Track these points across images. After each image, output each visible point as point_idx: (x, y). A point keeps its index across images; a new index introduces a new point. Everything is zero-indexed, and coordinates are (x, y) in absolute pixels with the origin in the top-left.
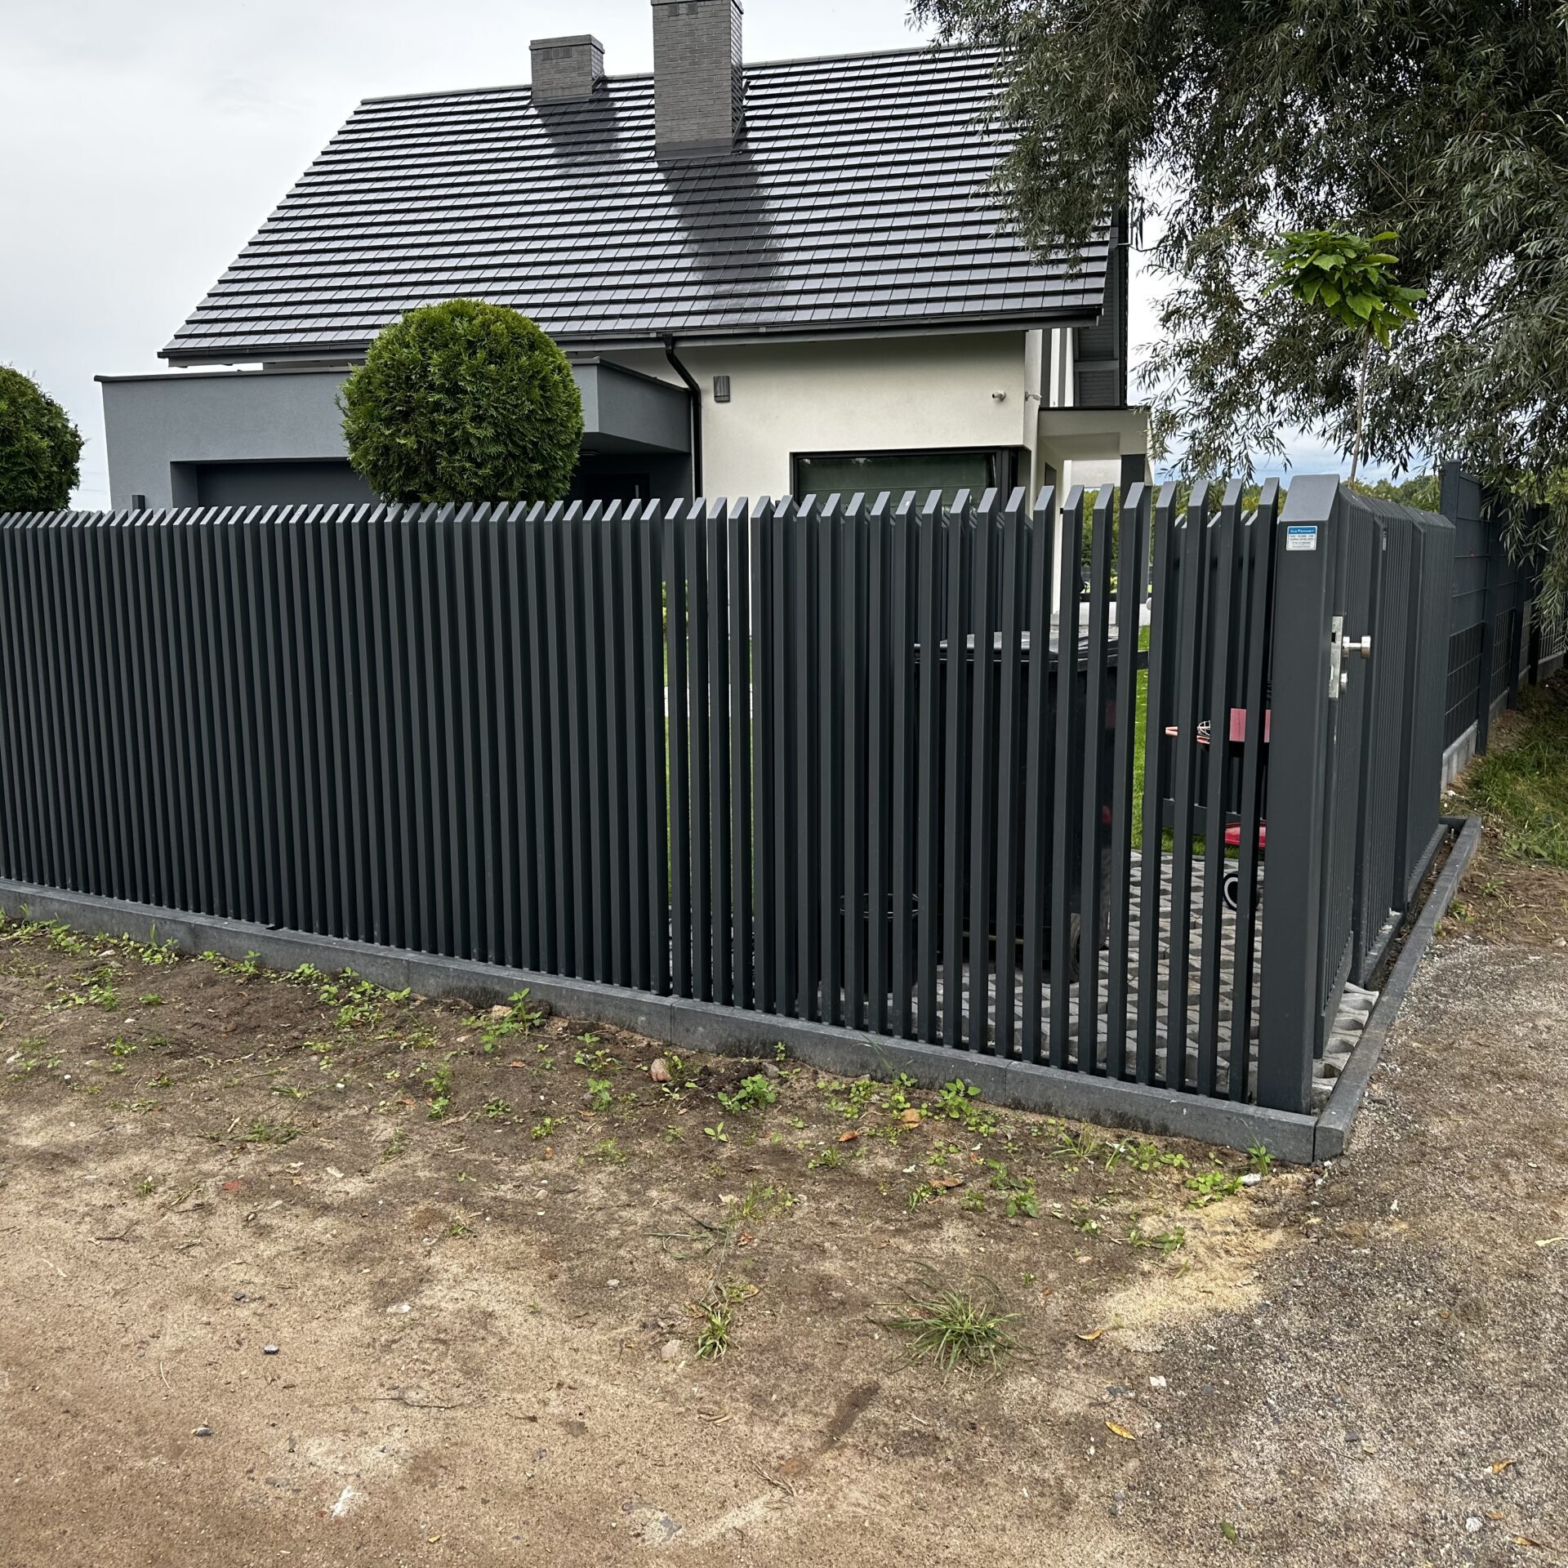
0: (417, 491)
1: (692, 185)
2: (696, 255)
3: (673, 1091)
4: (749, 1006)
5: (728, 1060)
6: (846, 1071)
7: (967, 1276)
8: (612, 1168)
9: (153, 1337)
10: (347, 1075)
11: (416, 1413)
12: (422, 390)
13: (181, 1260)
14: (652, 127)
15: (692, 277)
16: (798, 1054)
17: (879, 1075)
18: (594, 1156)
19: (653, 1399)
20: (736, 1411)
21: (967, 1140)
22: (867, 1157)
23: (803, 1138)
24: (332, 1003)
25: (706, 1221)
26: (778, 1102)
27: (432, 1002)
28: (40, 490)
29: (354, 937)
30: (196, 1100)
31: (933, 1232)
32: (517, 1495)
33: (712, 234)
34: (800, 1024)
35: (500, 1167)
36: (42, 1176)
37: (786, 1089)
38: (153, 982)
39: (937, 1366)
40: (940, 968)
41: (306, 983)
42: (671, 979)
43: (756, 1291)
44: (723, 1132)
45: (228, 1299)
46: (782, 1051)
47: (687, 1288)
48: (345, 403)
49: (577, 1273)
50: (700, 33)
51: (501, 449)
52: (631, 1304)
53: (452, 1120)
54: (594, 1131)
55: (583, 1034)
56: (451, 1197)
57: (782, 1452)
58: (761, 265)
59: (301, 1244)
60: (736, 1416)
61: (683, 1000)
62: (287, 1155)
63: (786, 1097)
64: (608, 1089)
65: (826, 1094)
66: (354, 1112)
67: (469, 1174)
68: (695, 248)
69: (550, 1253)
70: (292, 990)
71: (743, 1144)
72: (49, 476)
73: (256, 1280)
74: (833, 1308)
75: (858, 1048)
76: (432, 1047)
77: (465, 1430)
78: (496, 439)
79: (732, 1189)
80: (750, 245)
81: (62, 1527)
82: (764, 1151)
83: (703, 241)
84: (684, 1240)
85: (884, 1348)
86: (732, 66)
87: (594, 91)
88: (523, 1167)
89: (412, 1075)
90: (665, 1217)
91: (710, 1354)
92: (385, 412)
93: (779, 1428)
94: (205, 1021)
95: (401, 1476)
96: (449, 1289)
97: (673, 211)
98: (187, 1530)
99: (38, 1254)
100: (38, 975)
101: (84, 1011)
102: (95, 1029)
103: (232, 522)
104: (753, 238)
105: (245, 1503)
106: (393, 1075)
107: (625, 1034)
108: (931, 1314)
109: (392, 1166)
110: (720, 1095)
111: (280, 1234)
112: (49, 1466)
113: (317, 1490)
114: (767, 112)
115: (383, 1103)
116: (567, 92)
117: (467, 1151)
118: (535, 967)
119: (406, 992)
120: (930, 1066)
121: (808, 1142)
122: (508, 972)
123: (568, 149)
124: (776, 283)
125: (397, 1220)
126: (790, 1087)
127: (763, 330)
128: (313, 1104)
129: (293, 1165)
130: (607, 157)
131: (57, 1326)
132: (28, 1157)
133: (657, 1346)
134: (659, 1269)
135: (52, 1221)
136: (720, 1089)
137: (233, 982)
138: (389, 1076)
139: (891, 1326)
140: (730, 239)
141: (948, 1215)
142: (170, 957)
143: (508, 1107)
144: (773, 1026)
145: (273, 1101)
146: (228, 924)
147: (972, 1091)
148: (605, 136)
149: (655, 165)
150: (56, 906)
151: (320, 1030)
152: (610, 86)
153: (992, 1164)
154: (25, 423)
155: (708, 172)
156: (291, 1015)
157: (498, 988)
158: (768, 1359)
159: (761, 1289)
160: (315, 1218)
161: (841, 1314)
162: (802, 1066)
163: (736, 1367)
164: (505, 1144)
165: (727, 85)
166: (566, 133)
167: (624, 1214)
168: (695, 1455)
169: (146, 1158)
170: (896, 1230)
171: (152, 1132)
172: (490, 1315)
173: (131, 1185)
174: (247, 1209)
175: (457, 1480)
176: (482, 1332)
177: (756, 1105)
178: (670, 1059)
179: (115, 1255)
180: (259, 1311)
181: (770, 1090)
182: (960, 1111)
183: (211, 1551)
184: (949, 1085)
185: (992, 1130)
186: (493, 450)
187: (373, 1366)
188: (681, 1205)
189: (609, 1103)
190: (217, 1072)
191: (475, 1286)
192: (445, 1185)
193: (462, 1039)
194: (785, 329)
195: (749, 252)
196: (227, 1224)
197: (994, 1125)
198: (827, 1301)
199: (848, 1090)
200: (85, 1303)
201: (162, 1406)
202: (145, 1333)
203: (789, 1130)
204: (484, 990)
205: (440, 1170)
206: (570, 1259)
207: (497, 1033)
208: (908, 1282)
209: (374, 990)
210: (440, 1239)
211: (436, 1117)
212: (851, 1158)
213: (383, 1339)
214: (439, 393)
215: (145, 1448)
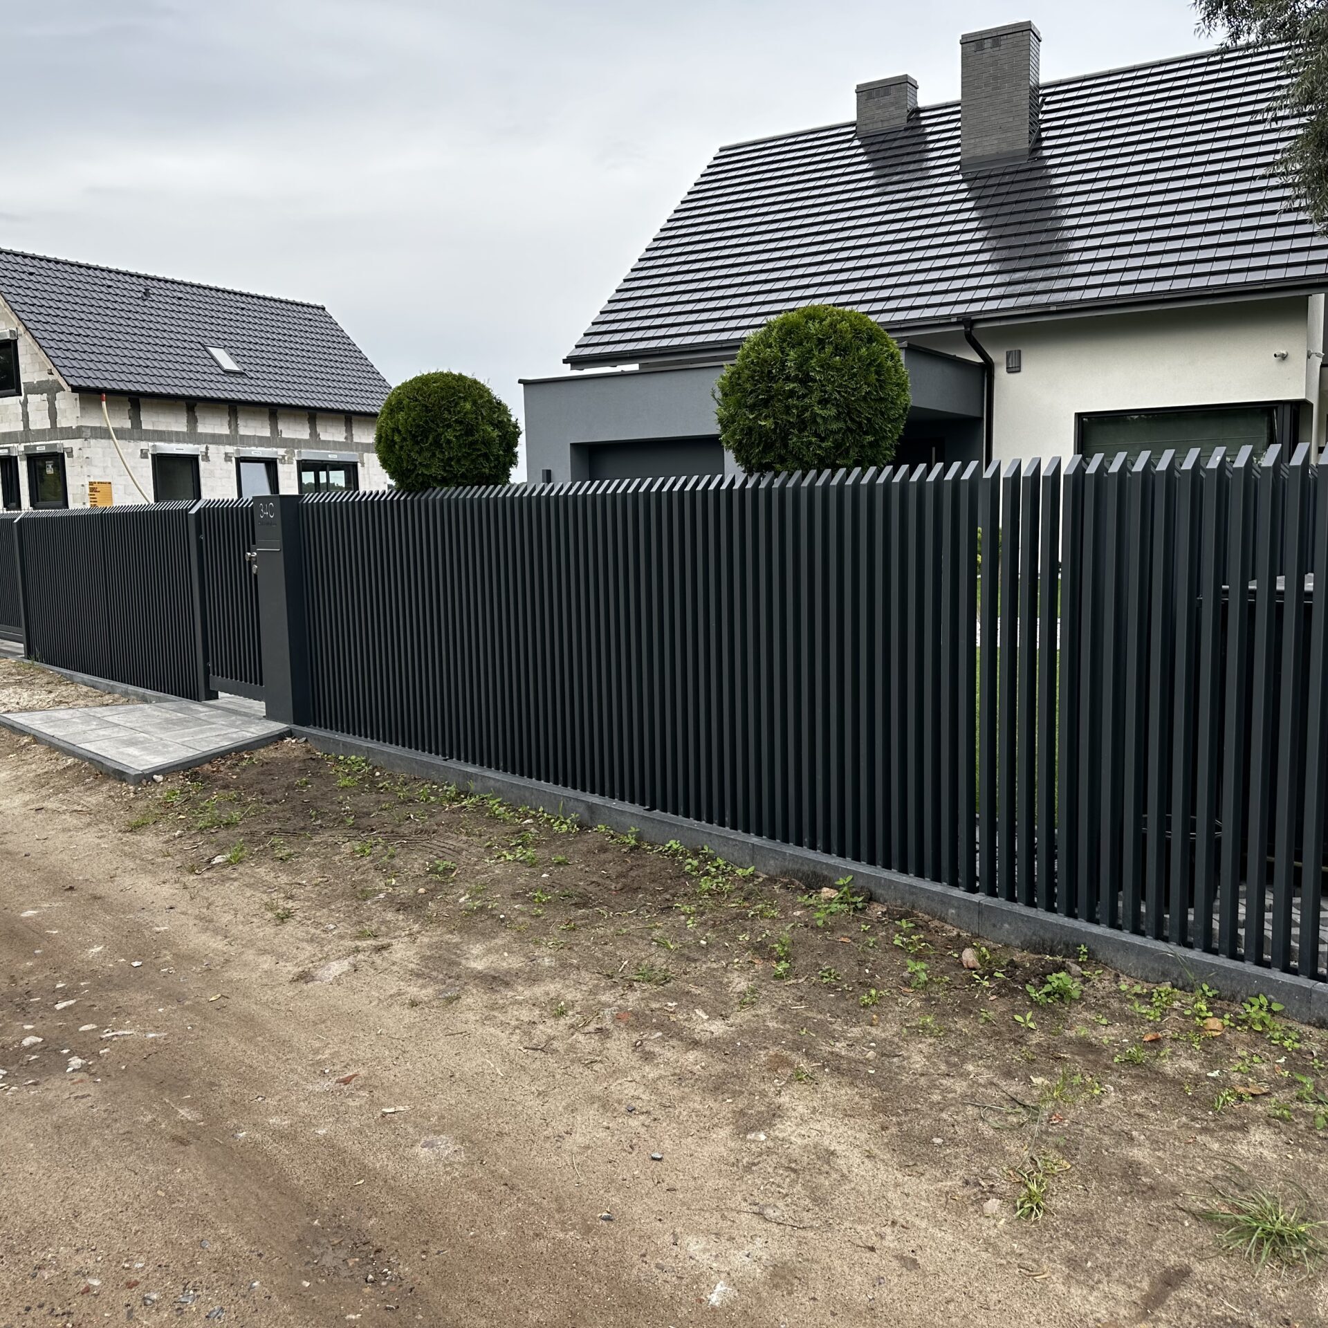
0: (772, 463)
1: (992, 191)
2: (994, 249)
3: (982, 978)
4: (1051, 909)
5: (1032, 956)
6: (1147, 977)
7: (1275, 1179)
8: (931, 1040)
9: (567, 1133)
10: (708, 934)
11: (775, 1229)
12: (780, 381)
13: (586, 1073)
14: (958, 145)
15: (990, 268)
16: (1100, 957)
17: (1180, 984)
18: (914, 1027)
19: (977, 1248)
20: (1054, 1271)
21: (1271, 1052)
22: (1171, 1058)
23: (1107, 1034)
24: (694, 873)
25: (1019, 1098)
26: (1082, 999)
27: (772, 880)
28: (490, 469)
29: (710, 821)
30: (595, 943)
31: (1239, 1135)
32: (860, 1313)
33: (1009, 230)
34: (1101, 930)
35: (835, 1026)
36: (485, 993)
37: (1089, 988)
38: (561, 847)
39: (1249, 1260)
40: (1242, 888)
41: (674, 855)
42: (977, 879)
43: (1069, 1166)
44: (1031, 1020)
45: (623, 1109)
46: (1084, 953)
47: (1004, 1155)
48: (719, 395)
49: (905, 1128)
50: (1003, 62)
51: (841, 425)
52: (954, 1161)
53: (792, 981)
54: (913, 1006)
55: (900, 920)
56: (796, 1047)
57: (1099, 1315)
58: (1052, 254)
59: (677, 1071)
60: (1054, 1276)
61: (989, 899)
62: (664, 995)
63: (1089, 995)
64: (925, 971)
65: (1128, 996)
66: (714, 965)
67: (809, 1029)
68: (993, 243)
69: (880, 1107)
70: (663, 861)
71: (1051, 1033)
72: (497, 458)
73: (643, 1097)
74: (1143, 1192)
75: (1162, 957)
76: (773, 917)
77: (815, 1249)
78: (837, 418)
79: (1042, 1073)
80: (1043, 237)
81: (505, 1276)
82: (1070, 1042)
83: (1001, 237)
84: (1000, 1112)
85: (1194, 1235)
86: (1030, 87)
87: (908, 120)
88: (853, 1029)
89: (759, 939)
90: (981, 1089)
91: (1028, 1217)
92: (750, 401)
93: (1095, 1294)
94: (600, 880)
95: (763, 1279)
96: (797, 1125)
97: (974, 215)
98: (597, 1296)
99: (483, 1055)
100: (480, 836)
101: (513, 866)
102: (521, 880)
103: (630, 491)
104: (1046, 231)
105: (640, 1281)
106: (744, 938)
107: (936, 923)
108: (1240, 1211)
109: (747, 1014)
110: (1028, 987)
111: (661, 1061)
112: (494, 1226)
113: (696, 1280)
114: (1061, 123)
115: (736, 960)
116: (886, 124)
117: (806, 1009)
118: (857, 858)
119: (751, 869)
120: (1232, 980)
121: (1113, 1038)
122: (834, 860)
123: (886, 171)
124: (1067, 268)
125: (752, 1060)
126: (1093, 986)
127: (1053, 308)
128: (683, 955)
129: (670, 1004)
130: (919, 174)
131: (498, 1114)
132: (476, 977)
133: (979, 1202)
134: (978, 1135)
135: (492, 1030)
136: (1027, 982)
137: (620, 850)
138: (741, 938)
139: (1201, 1216)
140: (1025, 234)
141: (1255, 1120)
142: (573, 827)
143: (838, 975)
144: (1075, 929)
145: (653, 949)
146: (615, 804)
147: (1276, 1007)
148: (917, 157)
149: (960, 177)
150: (492, 783)
151: (685, 895)
152: (922, 115)
153: (1299, 1078)
154: (483, 419)
155: (1007, 179)
156: (664, 881)
157: (826, 873)
158: (1082, 1228)
159: (1072, 1165)
160: (687, 1051)
161: (1151, 1199)
162: (1104, 968)
163: (1052, 1232)
164: (838, 1007)
165: (1026, 103)
166: (884, 158)
167: (944, 1082)
168: (1017, 1305)
169: (559, 986)
170: (1203, 1128)
171: (564, 966)
172: (833, 1153)
173: (548, 1007)
174: (635, 1037)
175: (810, 1291)
176: (826, 1168)
177: (1061, 998)
178: (979, 950)
179: (536, 1063)
180: (646, 1123)
181: (1075, 987)
182: (1263, 1024)
183: (615, 1315)
184: (1252, 1000)
185: (1297, 1045)
186: (834, 426)
187: (737, 1183)
188: (995, 1080)
189: (926, 983)
190: (610, 922)
191: (818, 1127)
192: (790, 1036)
193: (798, 913)
194: (1074, 307)
195: (1042, 243)
196: (619, 1046)
197: (1298, 1041)
198: (1137, 1184)
199: (1151, 995)
200: (517, 1099)
201: (575, 1191)
202: (562, 1129)
203: (1094, 1025)
204: (814, 873)
205: (785, 1022)
206: (898, 1115)
207: (828, 911)
208: (1216, 1177)
209: (726, 865)
210: (787, 1082)
211: (779, 977)
212: (1156, 1057)
213: (745, 1161)
214: (794, 382)
215: (564, 1223)
